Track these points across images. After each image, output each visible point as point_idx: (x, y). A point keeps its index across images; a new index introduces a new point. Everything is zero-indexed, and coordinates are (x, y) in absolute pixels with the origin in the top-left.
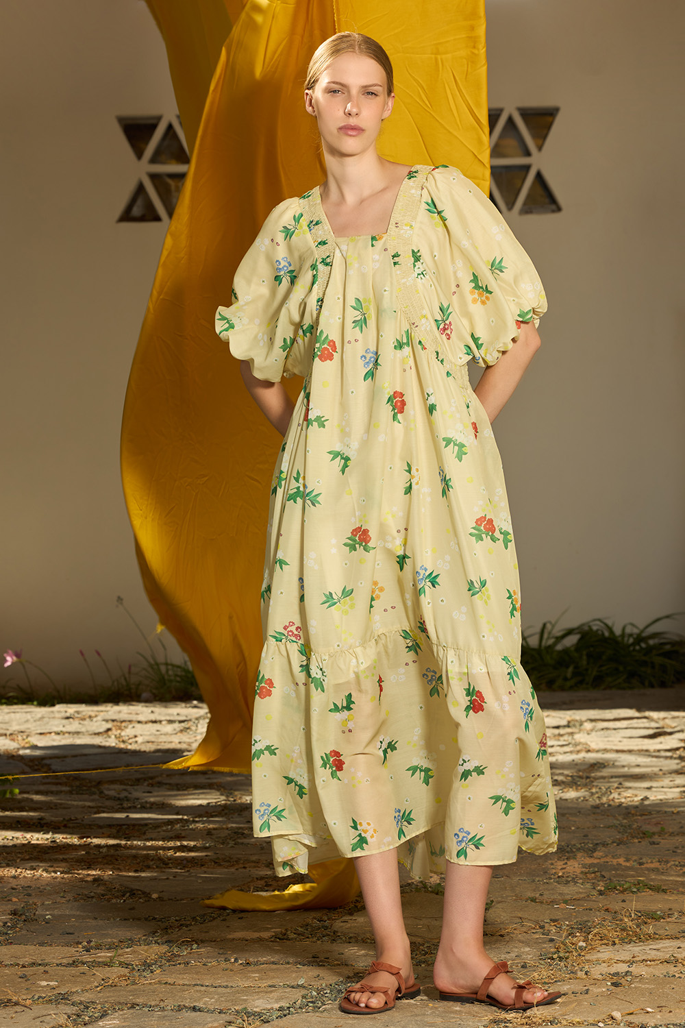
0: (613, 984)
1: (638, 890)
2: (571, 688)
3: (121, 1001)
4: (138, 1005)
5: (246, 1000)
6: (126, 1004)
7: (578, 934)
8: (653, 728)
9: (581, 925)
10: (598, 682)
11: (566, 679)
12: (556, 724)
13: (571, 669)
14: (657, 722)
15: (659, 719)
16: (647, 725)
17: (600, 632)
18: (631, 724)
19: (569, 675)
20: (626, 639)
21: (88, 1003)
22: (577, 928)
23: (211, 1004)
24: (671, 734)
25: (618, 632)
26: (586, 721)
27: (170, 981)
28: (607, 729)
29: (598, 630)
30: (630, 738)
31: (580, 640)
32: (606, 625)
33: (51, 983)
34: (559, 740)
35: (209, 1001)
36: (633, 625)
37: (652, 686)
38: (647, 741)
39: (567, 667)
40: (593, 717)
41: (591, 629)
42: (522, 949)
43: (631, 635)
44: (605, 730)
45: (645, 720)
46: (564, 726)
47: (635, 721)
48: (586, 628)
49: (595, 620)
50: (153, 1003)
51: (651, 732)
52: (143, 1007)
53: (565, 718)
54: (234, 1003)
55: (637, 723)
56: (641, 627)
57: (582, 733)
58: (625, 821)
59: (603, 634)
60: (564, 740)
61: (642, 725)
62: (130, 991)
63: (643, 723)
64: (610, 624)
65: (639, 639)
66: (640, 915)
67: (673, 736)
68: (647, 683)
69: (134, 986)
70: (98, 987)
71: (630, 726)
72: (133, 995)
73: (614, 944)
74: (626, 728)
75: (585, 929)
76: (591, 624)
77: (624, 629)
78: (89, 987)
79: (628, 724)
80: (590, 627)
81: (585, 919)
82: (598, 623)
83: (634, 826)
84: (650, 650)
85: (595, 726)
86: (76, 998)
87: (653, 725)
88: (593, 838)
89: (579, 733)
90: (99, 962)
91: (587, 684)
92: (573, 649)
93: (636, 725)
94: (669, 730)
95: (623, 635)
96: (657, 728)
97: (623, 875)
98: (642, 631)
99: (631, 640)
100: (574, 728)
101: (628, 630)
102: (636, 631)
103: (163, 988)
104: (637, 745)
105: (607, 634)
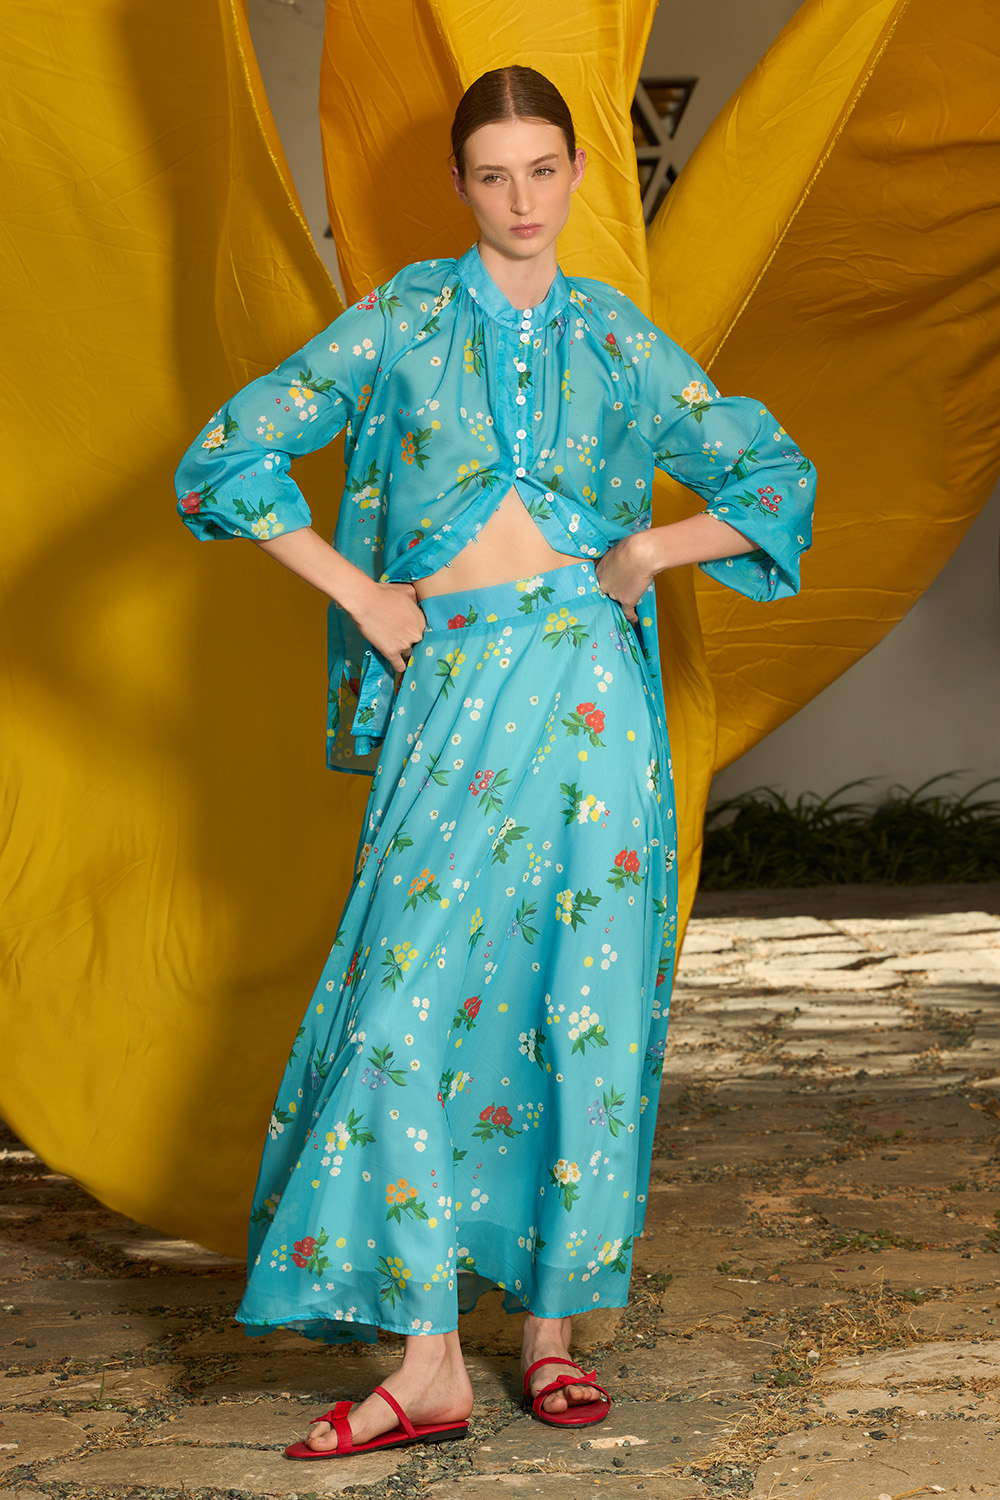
0: (872, 1435)
1: (881, 1246)
2: (730, 886)
3: (117, 1483)
4: (143, 1488)
5: (311, 1476)
6: (125, 1487)
7: (804, 1333)
8: (853, 952)
9: (805, 1315)
10: (767, 877)
11: (722, 873)
12: (717, 947)
13: (728, 859)
14: (856, 941)
15: (859, 934)
16: (845, 947)
17: (766, 806)
18: (822, 945)
19: (726, 866)
20: (803, 814)
21: (67, 1485)
22: (801, 1323)
23: (258, 1486)
24: (881, 960)
25: (791, 804)
26: (758, 941)
27: (192, 1437)
28: (790, 954)
29: (763, 803)
30: (827, 969)
31: (739, 817)
32: (776, 795)
33: (9, 1447)
34: (725, 975)
35: (253, 1480)
36: (813, 794)
37: (842, 881)
38: (850, 974)
39: (724, 856)
40: (768, 934)
41: (755, 802)
42: (723, 1364)
43: (809, 809)
44: (787, 957)
45: (841, 938)
46: (729, 950)
47: (827, 939)
48: (748, 800)
49: (759, 789)
50: (167, 1486)
51: (853, 959)
52: (152, 1492)
53: (727, 936)
54: (292, 1482)
55: (830, 943)
56: (824, 797)
57: (754, 959)
58: (840, 1116)
59: (771, 808)
60: (733, 975)
61: (839, 948)
62: (131, 1461)
63: (839, 943)
64: (780, 793)
65: (822, 813)
66: (890, 1294)
67: (885, 965)
68: (834, 877)
69: (136, 1451)
70: (80, 1451)
71: (822, 949)
72: (135, 1470)
73: (861, 1352)
74: (816, 953)
75: (812, 1322)
76: (754, 794)
77: (800, 800)
78: (66, 1451)
79: (819, 946)
80: (752, 798)
81: (810, 1303)
82: (763, 792)
83: (855, 1126)
84: (836, 828)
85: (772, 950)
86: (46, 1477)
87: (855, 946)
88: (800, 1150)
89: (750, 961)
90: (81, 1402)
91: (752, 879)
92: (730, 829)
93: (829, 948)
94: (877, 955)
95: (799, 808)
96: (860, 952)
97: (853, 1219)
98: (825, 803)
99: (810, 816)
100: (742, 953)
101: (806, 802)
102: (817, 803)
103: (181, 1454)
104: (837, 982)
105: (776, 807)
